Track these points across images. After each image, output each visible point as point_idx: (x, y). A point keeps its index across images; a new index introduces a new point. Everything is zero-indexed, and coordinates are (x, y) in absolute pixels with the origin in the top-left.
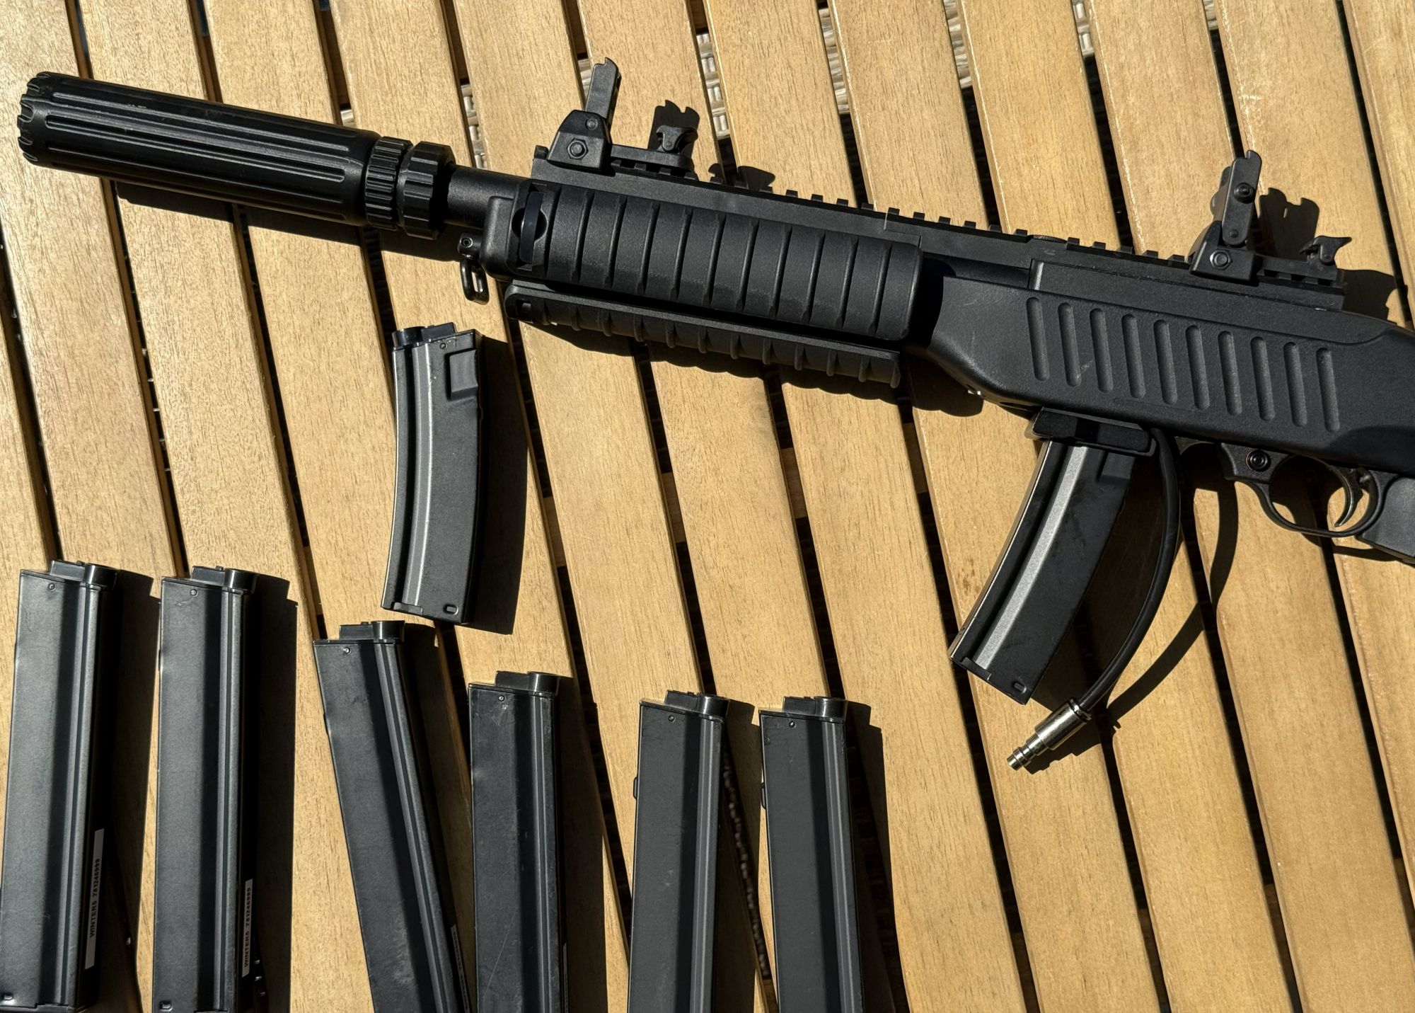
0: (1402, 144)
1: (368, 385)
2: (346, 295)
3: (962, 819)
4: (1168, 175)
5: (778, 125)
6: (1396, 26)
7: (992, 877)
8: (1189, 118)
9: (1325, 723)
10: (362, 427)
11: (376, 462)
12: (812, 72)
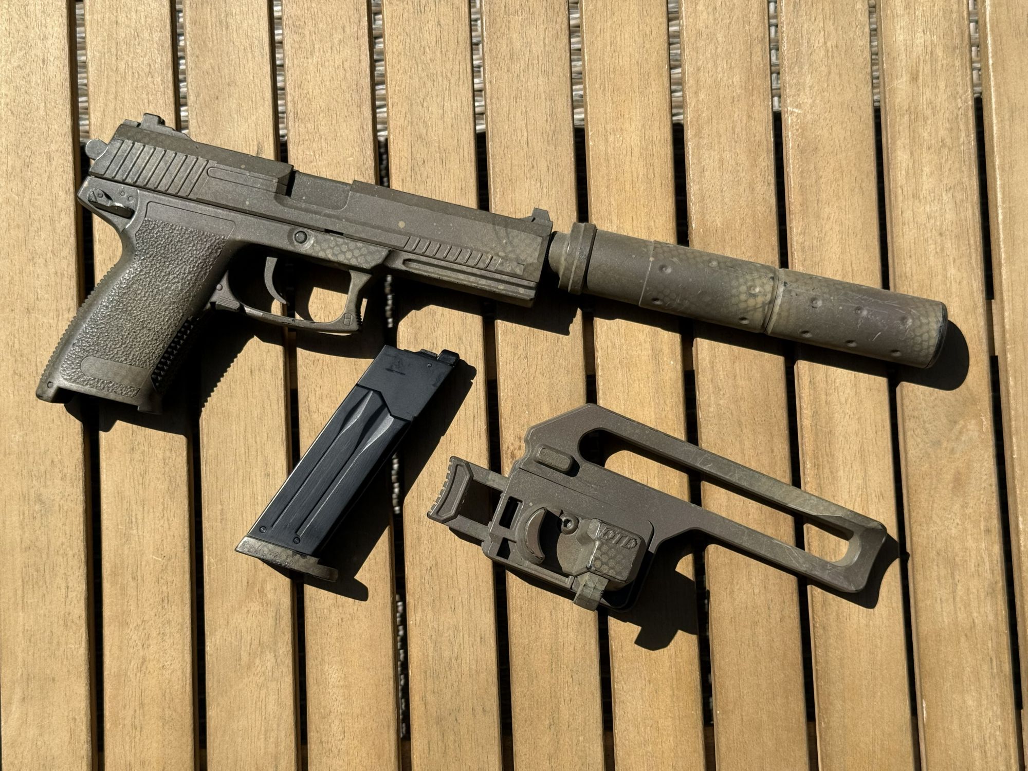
0: (904, 165)
1: (60, 222)
2: (53, 147)
3: (478, 640)
4: (721, 160)
5: (423, 69)
6: (915, 71)
7: (494, 690)
8: (744, 118)
9: (771, 607)
10: (50, 255)
11: (56, 284)
12: (456, 32)
